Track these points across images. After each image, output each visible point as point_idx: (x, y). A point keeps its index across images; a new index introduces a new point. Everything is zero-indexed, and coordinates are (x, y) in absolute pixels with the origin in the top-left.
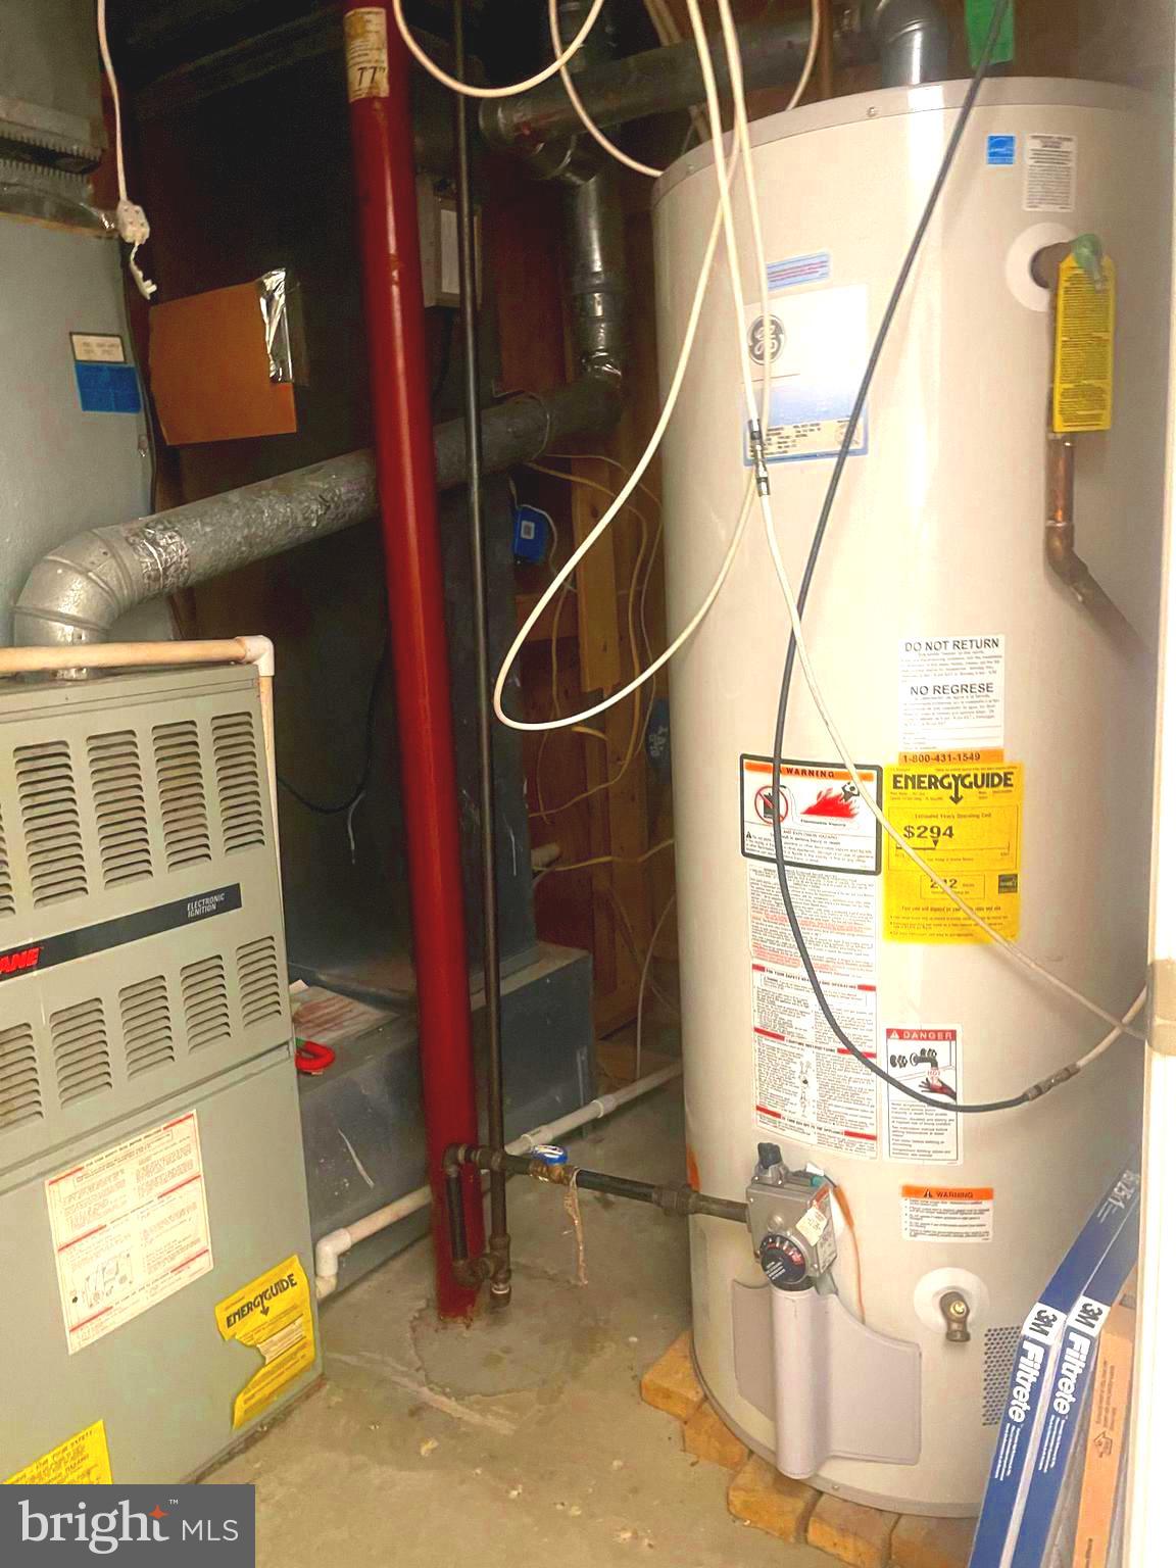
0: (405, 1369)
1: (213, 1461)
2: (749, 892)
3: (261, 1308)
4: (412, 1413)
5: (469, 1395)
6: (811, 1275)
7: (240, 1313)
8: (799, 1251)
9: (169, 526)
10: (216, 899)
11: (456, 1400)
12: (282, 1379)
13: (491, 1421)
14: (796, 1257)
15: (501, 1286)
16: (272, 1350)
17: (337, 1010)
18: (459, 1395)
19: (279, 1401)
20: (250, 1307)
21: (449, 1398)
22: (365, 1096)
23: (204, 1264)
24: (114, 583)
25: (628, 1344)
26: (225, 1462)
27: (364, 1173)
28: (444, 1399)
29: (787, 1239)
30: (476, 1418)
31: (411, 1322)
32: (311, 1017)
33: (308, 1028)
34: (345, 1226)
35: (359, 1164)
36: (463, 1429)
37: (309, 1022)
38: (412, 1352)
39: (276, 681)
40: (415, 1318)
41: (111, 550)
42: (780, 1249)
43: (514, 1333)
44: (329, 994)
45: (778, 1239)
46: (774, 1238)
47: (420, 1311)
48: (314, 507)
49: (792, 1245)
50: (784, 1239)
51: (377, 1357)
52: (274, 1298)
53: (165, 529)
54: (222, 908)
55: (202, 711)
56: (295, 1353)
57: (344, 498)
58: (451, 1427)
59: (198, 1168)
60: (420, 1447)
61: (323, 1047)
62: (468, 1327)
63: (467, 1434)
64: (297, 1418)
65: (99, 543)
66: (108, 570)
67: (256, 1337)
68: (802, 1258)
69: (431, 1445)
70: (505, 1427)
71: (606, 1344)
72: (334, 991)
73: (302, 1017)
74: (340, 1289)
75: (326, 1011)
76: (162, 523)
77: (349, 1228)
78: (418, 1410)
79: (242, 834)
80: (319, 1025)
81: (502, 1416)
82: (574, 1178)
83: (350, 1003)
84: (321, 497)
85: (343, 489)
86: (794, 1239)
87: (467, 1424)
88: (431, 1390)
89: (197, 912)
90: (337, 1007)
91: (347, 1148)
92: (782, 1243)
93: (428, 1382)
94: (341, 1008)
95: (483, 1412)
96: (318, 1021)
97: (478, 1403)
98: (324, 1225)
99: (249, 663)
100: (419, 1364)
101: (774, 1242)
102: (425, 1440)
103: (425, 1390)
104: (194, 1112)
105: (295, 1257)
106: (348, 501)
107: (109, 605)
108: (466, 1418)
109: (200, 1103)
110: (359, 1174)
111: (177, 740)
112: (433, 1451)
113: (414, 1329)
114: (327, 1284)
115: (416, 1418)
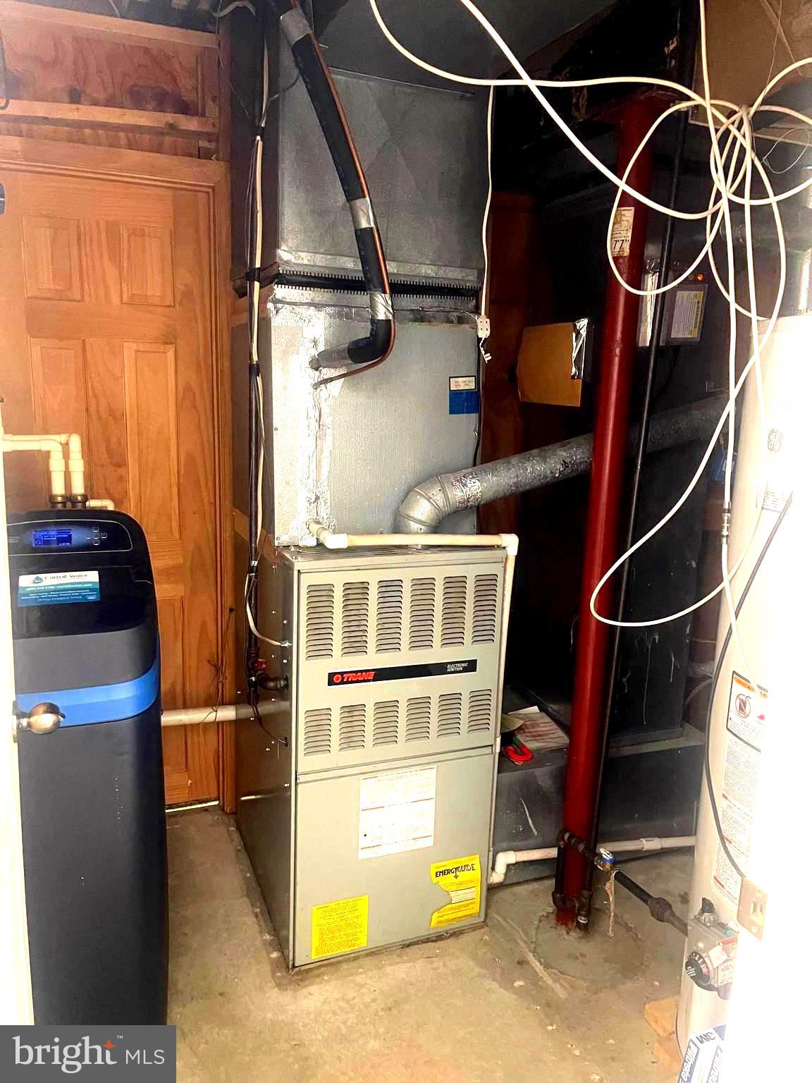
0: (525, 939)
1: (420, 939)
2: (726, 752)
3: (454, 874)
4: (519, 963)
5: (552, 968)
6: (712, 983)
7: (443, 873)
8: (707, 967)
9: (475, 476)
10: (463, 665)
11: (544, 967)
12: (460, 914)
13: (557, 987)
14: (705, 970)
15: (583, 918)
16: (456, 897)
17: (548, 730)
18: (547, 966)
19: (456, 925)
20: (449, 871)
21: (541, 964)
22: (539, 785)
23: (429, 842)
24: (441, 504)
25: (653, 985)
26: (424, 942)
27: (532, 826)
28: (538, 964)
29: (702, 958)
30: (550, 982)
31: (540, 917)
32: (531, 730)
33: (527, 736)
34: (515, 851)
35: (530, 820)
36: (540, 983)
37: (529, 732)
38: (534, 932)
39: (518, 558)
40: (543, 916)
41: (443, 488)
42: (697, 962)
43: (590, 948)
44: (548, 719)
45: (698, 956)
46: (696, 953)
47: (548, 913)
48: (558, 467)
49: (704, 962)
50: (701, 957)
51: (515, 926)
52: (462, 872)
53: (473, 477)
54: (465, 670)
55: (471, 573)
56: (468, 904)
57: (578, 461)
58: (535, 980)
59: (433, 794)
60: (515, 981)
61: (528, 750)
62: (568, 933)
63: (542, 987)
64: (465, 938)
65: (439, 485)
66: (439, 498)
67: (449, 888)
68: (708, 971)
69: (521, 983)
70: (561, 993)
71: (640, 979)
72: (551, 718)
73: (527, 728)
74: (504, 883)
75: (542, 729)
76: (472, 474)
77: (517, 853)
78: (522, 963)
79: (483, 634)
80: (534, 736)
81: (565, 988)
82: (614, 874)
83: (556, 729)
84: (564, 461)
85: (578, 457)
86: (706, 960)
87: (544, 982)
88: (534, 956)
89: (452, 670)
90: (548, 728)
91: (524, 809)
92: (699, 959)
93: (534, 952)
94: (550, 730)
95: (554, 981)
96: (535, 734)
97: (556, 975)
98: (505, 845)
99: (504, 548)
100: (534, 940)
101: (696, 956)
102: (519, 979)
103: (531, 955)
104: (435, 766)
105: (478, 856)
106: (581, 463)
107: (437, 515)
108: (545, 979)
109: (439, 764)
110: (529, 826)
111: (455, 585)
112: (521, 986)
113: (540, 921)
114: (498, 876)
115: (520, 966)
